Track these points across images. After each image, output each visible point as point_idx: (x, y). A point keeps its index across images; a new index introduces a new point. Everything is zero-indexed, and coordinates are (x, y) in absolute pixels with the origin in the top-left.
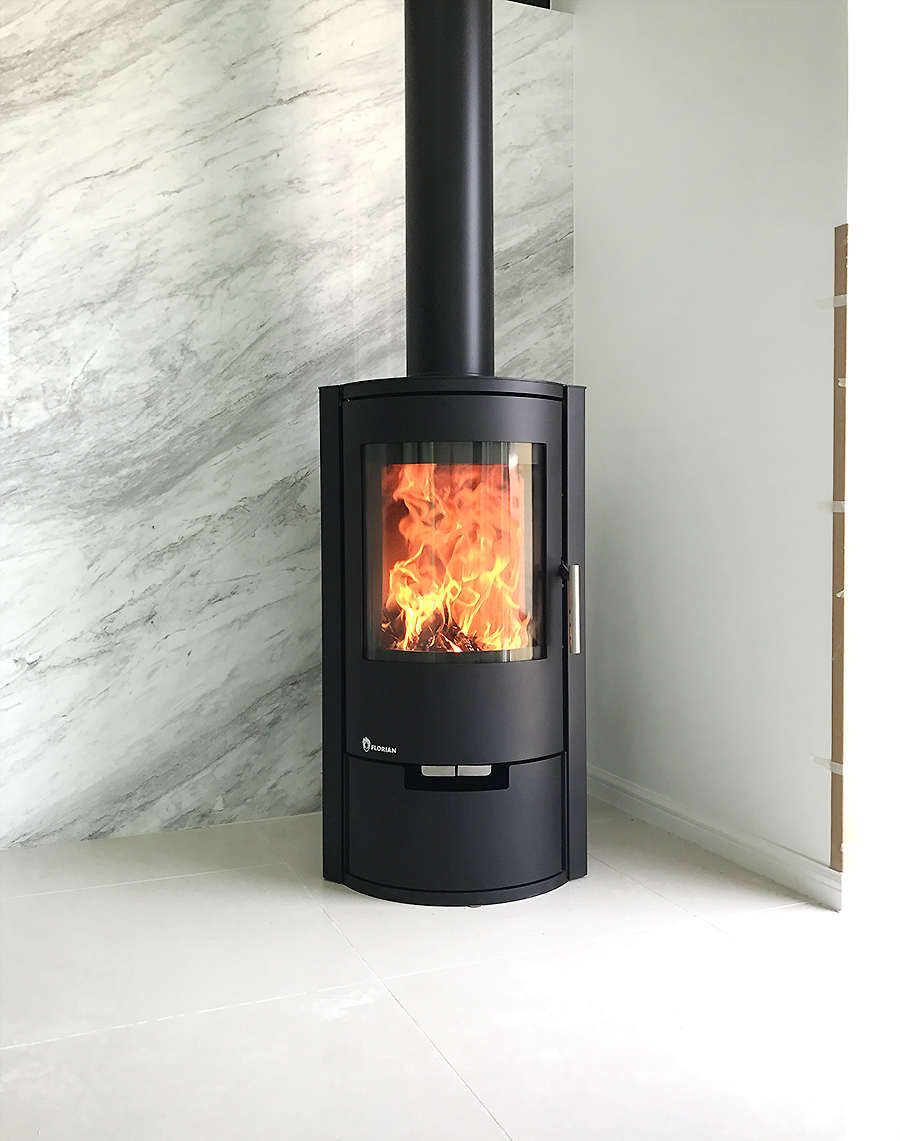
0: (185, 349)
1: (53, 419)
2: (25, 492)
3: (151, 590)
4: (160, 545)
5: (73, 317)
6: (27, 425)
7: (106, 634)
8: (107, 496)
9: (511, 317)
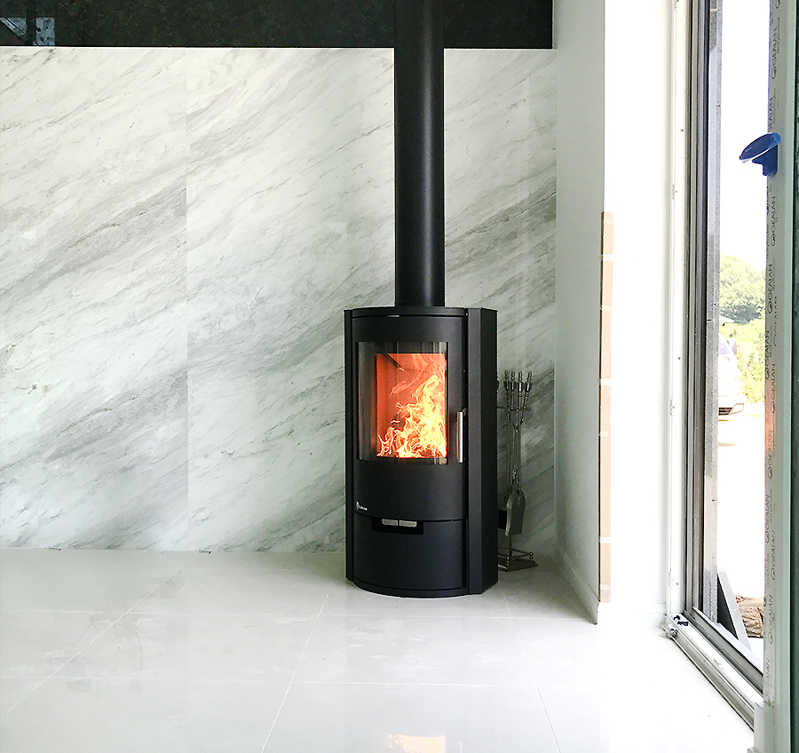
0: (309, 283)
1: (241, 324)
2: (227, 363)
3: (291, 418)
4: (296, 393)
5: (250, 269)
6: (228, 328)
7: (267, 440)
8: (268, 366)
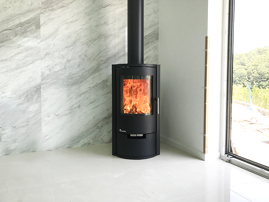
0: (85, 55)
1: (61, 69)
2: (56, 83)
3: (79, 101)
4: (81, 92)
5: (65, 49)
6: (56, 70)
7: (71, 109)
8: (71, 84)
9: (147, 48)
